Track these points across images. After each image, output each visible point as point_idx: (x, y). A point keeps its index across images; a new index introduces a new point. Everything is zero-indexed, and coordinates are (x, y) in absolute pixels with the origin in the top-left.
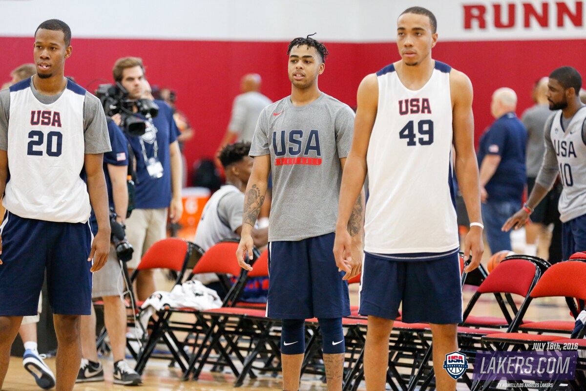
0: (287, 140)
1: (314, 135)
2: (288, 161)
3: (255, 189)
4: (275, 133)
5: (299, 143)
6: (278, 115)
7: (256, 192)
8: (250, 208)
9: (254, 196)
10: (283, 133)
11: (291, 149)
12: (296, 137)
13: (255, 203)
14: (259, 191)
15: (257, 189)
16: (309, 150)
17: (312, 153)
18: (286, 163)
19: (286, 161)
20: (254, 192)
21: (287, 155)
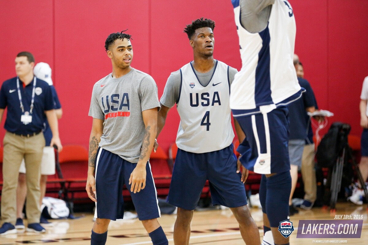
0: (110, 101)
1: (125, 96)
2: (111, 115)
3: (95, 140)
4: (102, 98)
5: (117, 102)
6: (104, 86)
7: (95, 142)
8: (92, 154)
9: (94, 146)
10: (107, 97)
11: (112, 107)
12: (115, 98)
13: (95, 150)
14: (97, 141)
15: (96, 139)
16: (123, 107)
17: (124, 109)
18: (109, 117)
19: (110, 114)
20: (94, 142)
21: (111, 111)
